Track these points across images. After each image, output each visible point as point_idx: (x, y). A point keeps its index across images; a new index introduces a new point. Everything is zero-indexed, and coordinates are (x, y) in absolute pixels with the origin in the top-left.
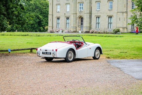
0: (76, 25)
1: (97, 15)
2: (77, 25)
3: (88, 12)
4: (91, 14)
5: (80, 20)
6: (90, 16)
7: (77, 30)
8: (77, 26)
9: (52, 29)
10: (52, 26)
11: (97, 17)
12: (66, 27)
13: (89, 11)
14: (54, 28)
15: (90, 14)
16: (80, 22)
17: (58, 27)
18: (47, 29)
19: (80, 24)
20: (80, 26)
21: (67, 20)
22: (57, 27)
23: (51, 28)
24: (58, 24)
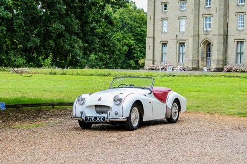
0: (198, 57)
1: (237, 38)
2: (200, 56)
3: (222, 32)
4: (227, 36)
5: (206, 47)
6: (224, 40)
7: (200, 67)
8: (200, 59)
9: (153, 63)
10: (153, 58)
11: (237, 42)
12: (179, 61)
13: (224, 30)
14: (155, 63)
15: (225, 37)
16: (206, 50)
17: (163, 60)
18: (143, 64)
19: (205, 55)
20: (205, 59)
21: (181, 48)
22: (161, 61)
23: (151, 62)
24: (164, 55)
